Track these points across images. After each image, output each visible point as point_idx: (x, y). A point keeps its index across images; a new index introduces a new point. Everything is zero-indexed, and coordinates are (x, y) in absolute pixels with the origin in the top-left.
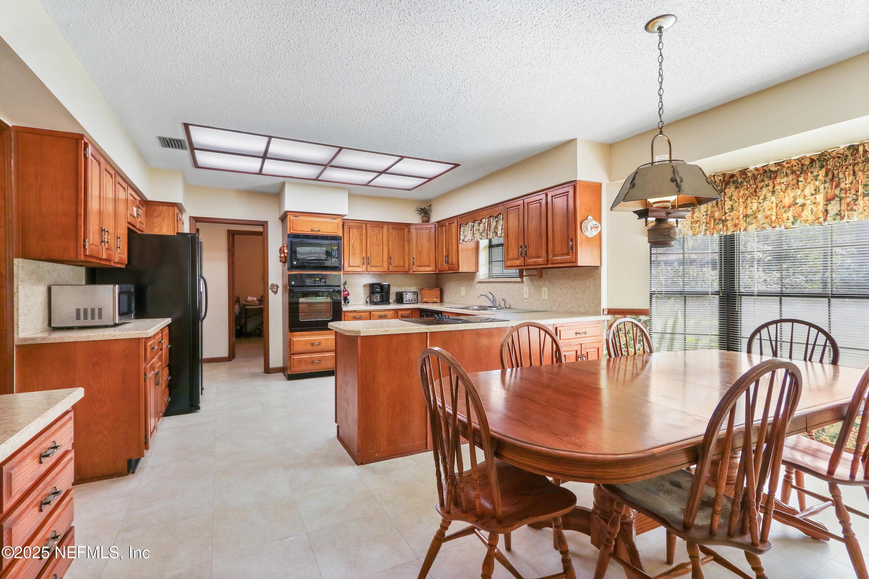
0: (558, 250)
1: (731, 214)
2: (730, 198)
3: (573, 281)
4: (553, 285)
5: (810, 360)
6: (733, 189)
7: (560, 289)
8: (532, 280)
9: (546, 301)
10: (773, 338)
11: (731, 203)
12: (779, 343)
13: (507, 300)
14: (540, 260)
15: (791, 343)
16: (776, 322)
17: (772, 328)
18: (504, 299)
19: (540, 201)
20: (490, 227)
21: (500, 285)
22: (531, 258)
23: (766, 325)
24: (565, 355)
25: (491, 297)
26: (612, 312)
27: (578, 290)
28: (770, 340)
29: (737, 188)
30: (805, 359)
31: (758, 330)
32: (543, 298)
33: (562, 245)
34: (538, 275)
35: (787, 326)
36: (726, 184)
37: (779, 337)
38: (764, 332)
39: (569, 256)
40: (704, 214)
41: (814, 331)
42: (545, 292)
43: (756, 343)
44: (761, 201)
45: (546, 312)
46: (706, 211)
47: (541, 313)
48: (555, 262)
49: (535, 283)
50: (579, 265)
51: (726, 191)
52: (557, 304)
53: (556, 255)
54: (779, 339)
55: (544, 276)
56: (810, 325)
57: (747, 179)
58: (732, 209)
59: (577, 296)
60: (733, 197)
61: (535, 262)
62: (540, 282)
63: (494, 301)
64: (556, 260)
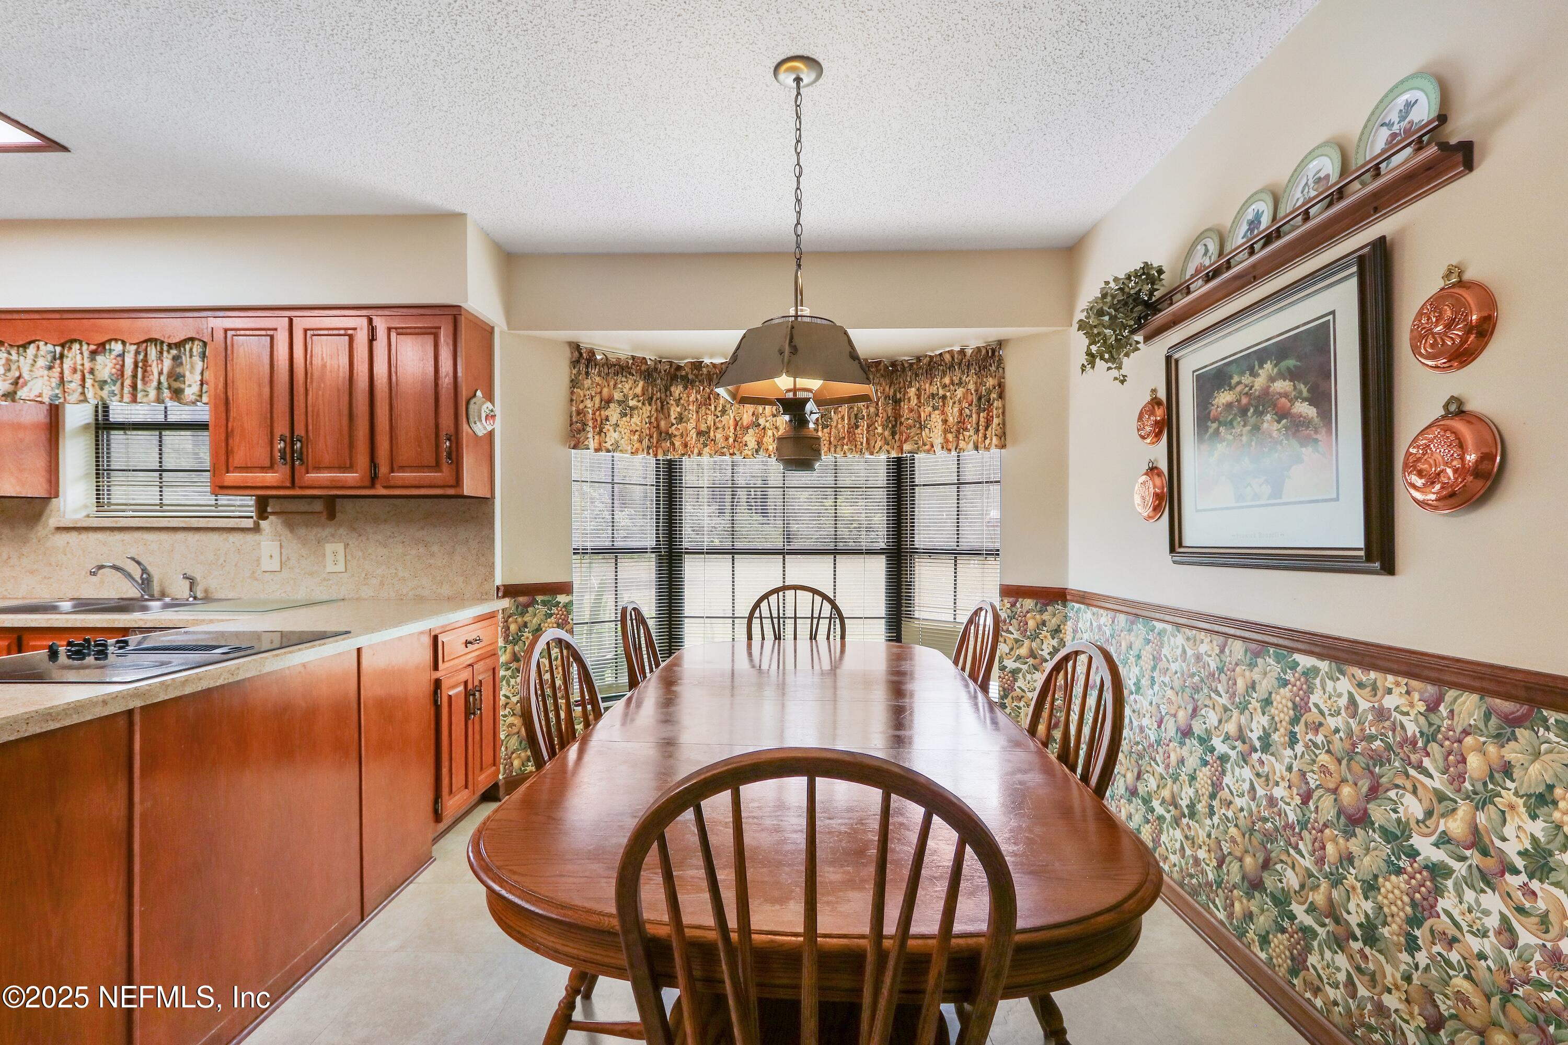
0: (406, 453)
1: (679, 426)
2: (678, 401)
3: (423, 528)
4: (364, 538)
5: (815, 638)
6: (680, 388)
7: (385, 546)
8: (290, 526)
9: (340, 575)
10: (775, 614)
11: (678, 409)
12: (781, 621)
13: (198, 576)
14: (350, 477)
15: (795, 618)
16: (776, 591)
17: (773, 598)
18: (190, 573)
19: (350, 332)
20: (145, 371)
21: (164, 536)
22: (318, 469)
23: (766, 596)
24: (450, 697)
25: (136, 572)
26: (509, 591)
27: (435, 548)
28: (772, 618)
29: (686, 388)
30: (811, 638)
31: (757, 605)
32: (330, 567)
33: (419, 446)
34: (325, 514)
35: (790, 594)
36: (672, 379)
37: (781, 612)
38: (764, 605)
39: (441, 471)
40: (647, 420)
41: (818, 599)
42: (335, 553)
43: (756, 623)
44: (719, 414)
45: (342, 603)
46: (649, 417)
47: (324, 607)
48: (392, 483)
49: (302, 531)
50: (466, 493)
51: (673, 389)
52: (375, 581)
53: (402, 468)
54: (781, 615)
55: (339, 516)
56: (815, 592)
57: (700, 378)
58: (680, 419)
59: (431, 561)
60: (682, 401)
61: (332, 480)
62: (319, 530)
63: (146, 582)
64: (403, 478)
